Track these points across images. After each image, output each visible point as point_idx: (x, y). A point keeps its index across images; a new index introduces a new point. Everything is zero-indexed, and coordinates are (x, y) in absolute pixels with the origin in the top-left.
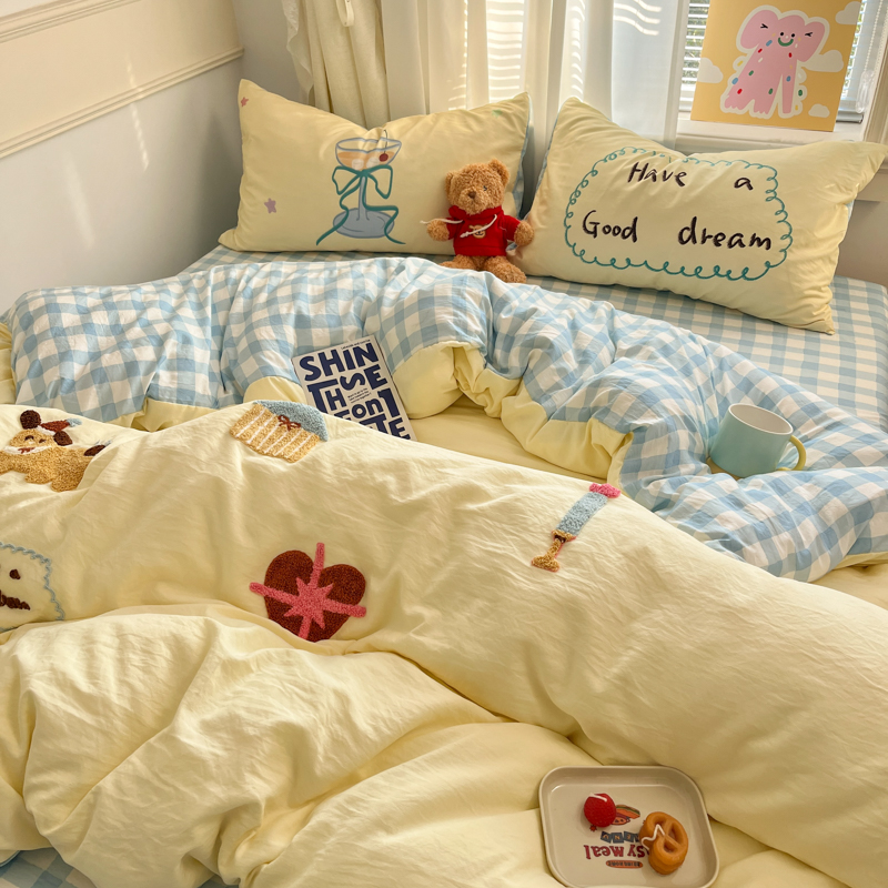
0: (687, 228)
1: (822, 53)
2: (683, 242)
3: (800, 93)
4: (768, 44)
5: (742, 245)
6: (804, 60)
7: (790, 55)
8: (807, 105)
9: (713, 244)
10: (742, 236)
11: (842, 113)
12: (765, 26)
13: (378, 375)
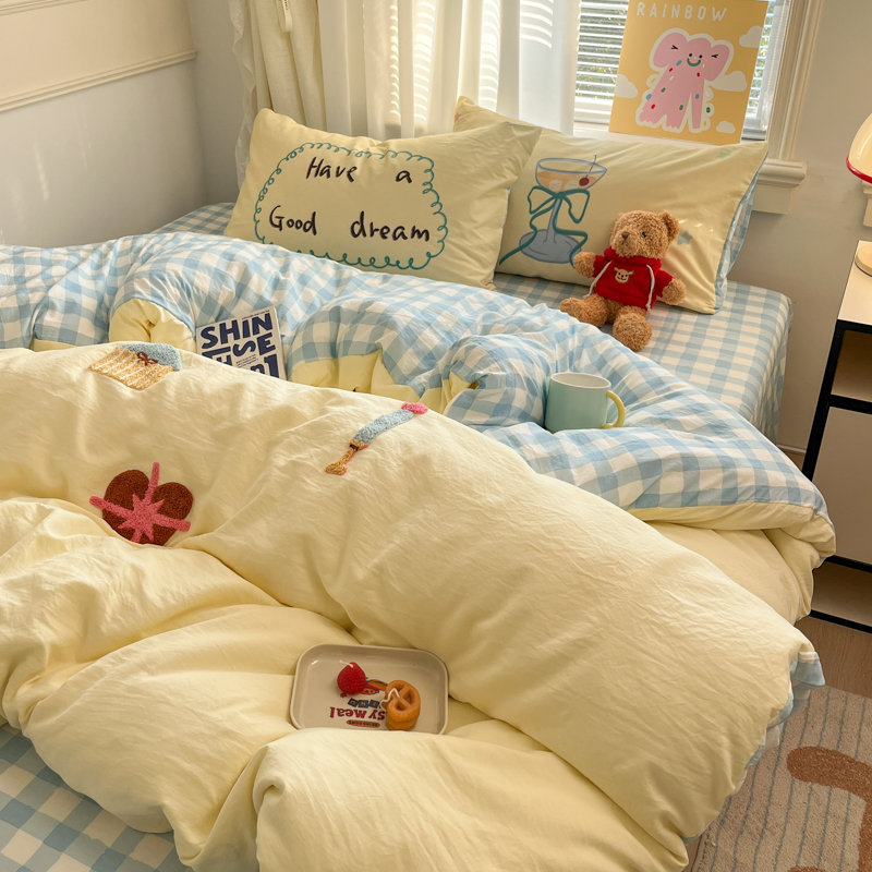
0: (357, 222)
1: (727, 73)
2: (355, 236)
3: (708, 110)
4: (678, 64)
5: (405, 238)
6: (711, 79)
7: (698, 75)
8: (715, 121)
9: (380, 237)
10: (403, 229)
11: (746, 131)
12: (675, 48)
13: (269, 342)
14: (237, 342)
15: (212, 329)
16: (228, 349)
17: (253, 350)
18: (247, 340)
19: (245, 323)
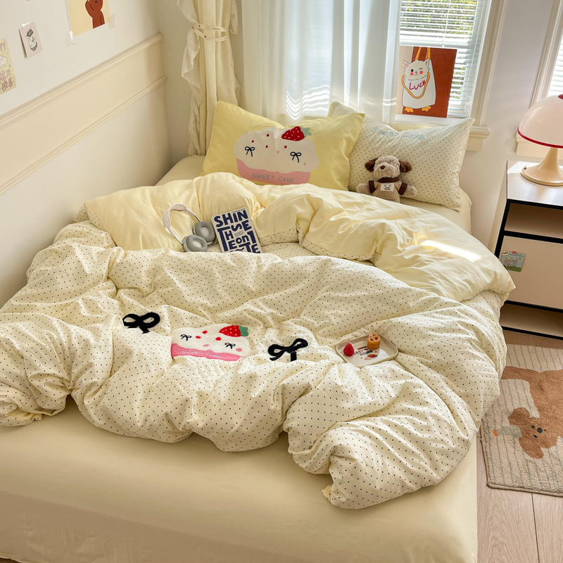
13: (248, 225)
14: (233, 224)
15: (219, 217)
16: (229, 228)
17: (241, 228)
18: (237, 223)
19: (234, 215)
